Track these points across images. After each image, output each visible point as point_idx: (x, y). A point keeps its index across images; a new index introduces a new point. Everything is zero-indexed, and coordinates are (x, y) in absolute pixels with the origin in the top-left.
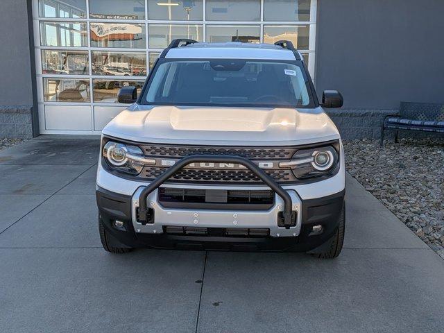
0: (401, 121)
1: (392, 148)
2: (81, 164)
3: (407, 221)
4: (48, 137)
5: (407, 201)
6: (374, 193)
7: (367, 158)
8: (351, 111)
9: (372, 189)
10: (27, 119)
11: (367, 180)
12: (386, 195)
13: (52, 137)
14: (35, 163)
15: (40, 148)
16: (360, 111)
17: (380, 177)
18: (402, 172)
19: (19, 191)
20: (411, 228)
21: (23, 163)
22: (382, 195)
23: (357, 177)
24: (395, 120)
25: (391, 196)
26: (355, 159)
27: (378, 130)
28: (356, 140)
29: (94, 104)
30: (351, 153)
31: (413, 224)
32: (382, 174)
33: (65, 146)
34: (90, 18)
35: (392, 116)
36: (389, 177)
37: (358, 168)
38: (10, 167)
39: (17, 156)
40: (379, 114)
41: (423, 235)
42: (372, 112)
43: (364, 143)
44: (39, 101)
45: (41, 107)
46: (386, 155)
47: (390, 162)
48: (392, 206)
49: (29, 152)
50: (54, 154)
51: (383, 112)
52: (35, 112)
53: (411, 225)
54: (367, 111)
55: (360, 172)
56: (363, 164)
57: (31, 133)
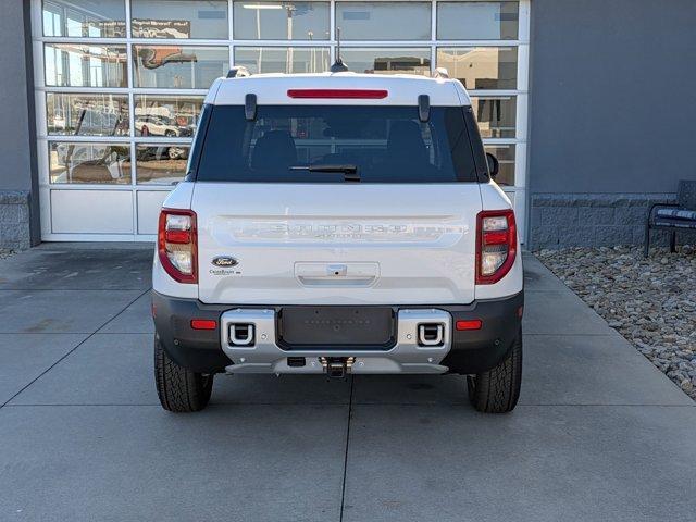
0: (681, 214)
1: (664, 261)
2: (125, 289)
3: (670, 369)
4: (58, 246)
5: (673, 341)
6: (621, 331)
7: (617, 278)
8: (593, 197)
9: (619, 324)
10: (22, 214)
11: (612, 311)
12: (642, 332)
13: (65, 246)
14: (49, 287)
15: (48, 263)
16: (609, 197)
17: (635, 306)
18: (674, 298)
19: (36, 329)
20: (674, 379)
21: (27, 288)
22: (634, 333)
23: (596, 306)
24: (669, 212)
25: (649, 334)
26: (597, 279)
27: (641, 229)
28: (603, 249)
29: (139, 187)
30: (591, 269)
31: (678, 373)
32: (639, 302)
33: (91, 260)
34: (132, 37)
35: (666, 205)
36: (649, 306)
37: (601, 293)
38: (10, 293)
39: (14, 277)
40: (642, 202)
41: (689, 388)
42: (631, 198)
43: (616, 252)
44: (40, 183)
45: (45, 193)
46: (652, 273)
47: (656, 283)
48: (648, 349)
49: (30, 270)
50: (76, 274)
51: (649, 198)
52: (34, 201)
53: (674, 375)
54: (621, 197)
55: (602, 299)
56: (610, 287)
57: (28, 239)
